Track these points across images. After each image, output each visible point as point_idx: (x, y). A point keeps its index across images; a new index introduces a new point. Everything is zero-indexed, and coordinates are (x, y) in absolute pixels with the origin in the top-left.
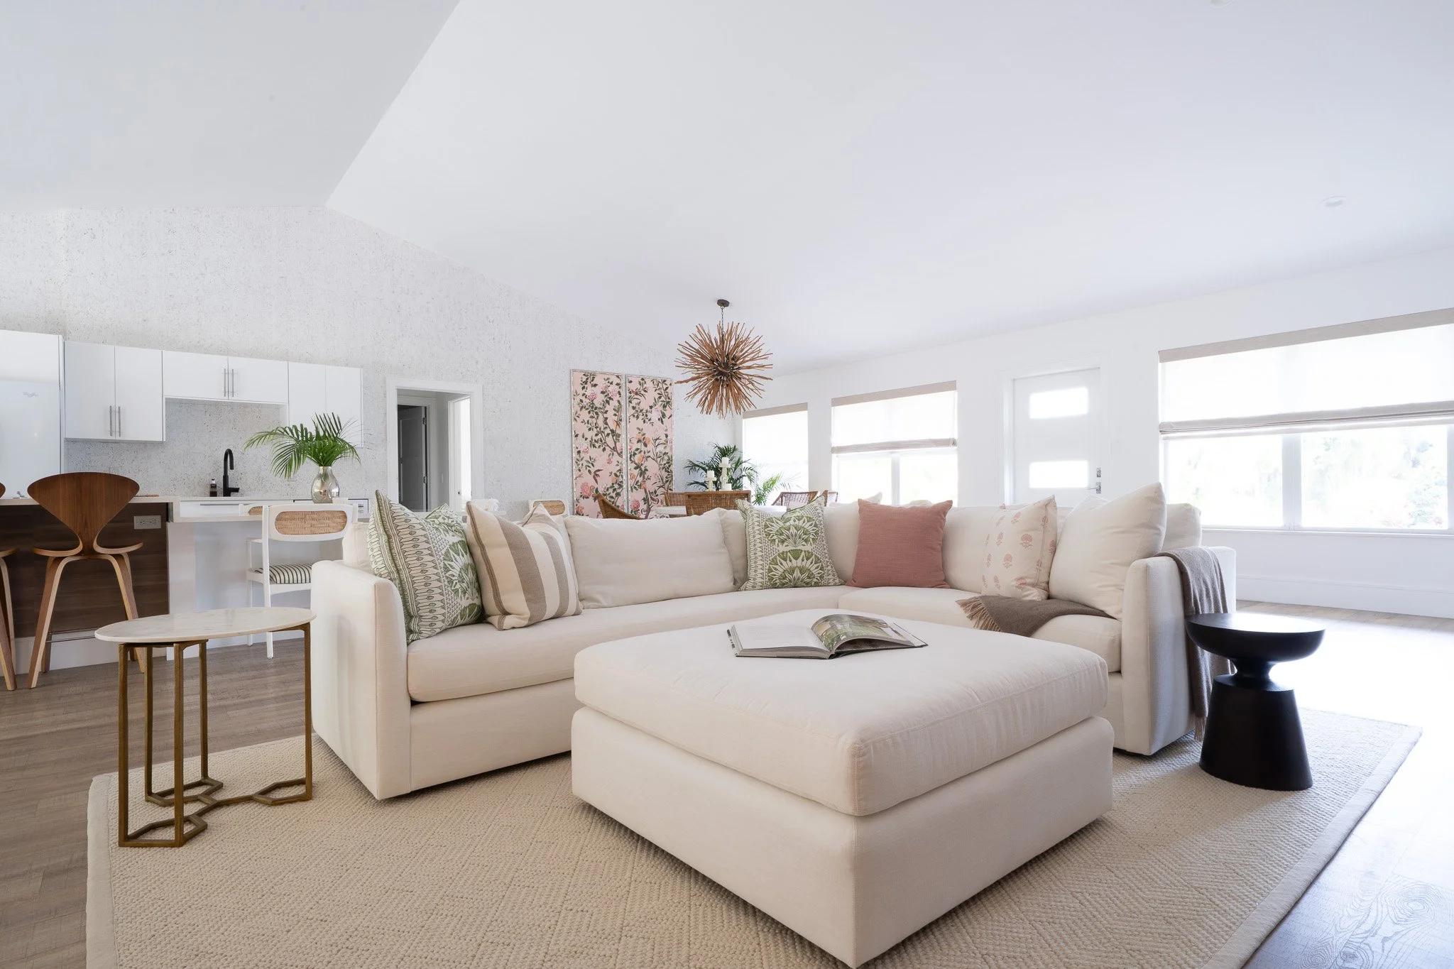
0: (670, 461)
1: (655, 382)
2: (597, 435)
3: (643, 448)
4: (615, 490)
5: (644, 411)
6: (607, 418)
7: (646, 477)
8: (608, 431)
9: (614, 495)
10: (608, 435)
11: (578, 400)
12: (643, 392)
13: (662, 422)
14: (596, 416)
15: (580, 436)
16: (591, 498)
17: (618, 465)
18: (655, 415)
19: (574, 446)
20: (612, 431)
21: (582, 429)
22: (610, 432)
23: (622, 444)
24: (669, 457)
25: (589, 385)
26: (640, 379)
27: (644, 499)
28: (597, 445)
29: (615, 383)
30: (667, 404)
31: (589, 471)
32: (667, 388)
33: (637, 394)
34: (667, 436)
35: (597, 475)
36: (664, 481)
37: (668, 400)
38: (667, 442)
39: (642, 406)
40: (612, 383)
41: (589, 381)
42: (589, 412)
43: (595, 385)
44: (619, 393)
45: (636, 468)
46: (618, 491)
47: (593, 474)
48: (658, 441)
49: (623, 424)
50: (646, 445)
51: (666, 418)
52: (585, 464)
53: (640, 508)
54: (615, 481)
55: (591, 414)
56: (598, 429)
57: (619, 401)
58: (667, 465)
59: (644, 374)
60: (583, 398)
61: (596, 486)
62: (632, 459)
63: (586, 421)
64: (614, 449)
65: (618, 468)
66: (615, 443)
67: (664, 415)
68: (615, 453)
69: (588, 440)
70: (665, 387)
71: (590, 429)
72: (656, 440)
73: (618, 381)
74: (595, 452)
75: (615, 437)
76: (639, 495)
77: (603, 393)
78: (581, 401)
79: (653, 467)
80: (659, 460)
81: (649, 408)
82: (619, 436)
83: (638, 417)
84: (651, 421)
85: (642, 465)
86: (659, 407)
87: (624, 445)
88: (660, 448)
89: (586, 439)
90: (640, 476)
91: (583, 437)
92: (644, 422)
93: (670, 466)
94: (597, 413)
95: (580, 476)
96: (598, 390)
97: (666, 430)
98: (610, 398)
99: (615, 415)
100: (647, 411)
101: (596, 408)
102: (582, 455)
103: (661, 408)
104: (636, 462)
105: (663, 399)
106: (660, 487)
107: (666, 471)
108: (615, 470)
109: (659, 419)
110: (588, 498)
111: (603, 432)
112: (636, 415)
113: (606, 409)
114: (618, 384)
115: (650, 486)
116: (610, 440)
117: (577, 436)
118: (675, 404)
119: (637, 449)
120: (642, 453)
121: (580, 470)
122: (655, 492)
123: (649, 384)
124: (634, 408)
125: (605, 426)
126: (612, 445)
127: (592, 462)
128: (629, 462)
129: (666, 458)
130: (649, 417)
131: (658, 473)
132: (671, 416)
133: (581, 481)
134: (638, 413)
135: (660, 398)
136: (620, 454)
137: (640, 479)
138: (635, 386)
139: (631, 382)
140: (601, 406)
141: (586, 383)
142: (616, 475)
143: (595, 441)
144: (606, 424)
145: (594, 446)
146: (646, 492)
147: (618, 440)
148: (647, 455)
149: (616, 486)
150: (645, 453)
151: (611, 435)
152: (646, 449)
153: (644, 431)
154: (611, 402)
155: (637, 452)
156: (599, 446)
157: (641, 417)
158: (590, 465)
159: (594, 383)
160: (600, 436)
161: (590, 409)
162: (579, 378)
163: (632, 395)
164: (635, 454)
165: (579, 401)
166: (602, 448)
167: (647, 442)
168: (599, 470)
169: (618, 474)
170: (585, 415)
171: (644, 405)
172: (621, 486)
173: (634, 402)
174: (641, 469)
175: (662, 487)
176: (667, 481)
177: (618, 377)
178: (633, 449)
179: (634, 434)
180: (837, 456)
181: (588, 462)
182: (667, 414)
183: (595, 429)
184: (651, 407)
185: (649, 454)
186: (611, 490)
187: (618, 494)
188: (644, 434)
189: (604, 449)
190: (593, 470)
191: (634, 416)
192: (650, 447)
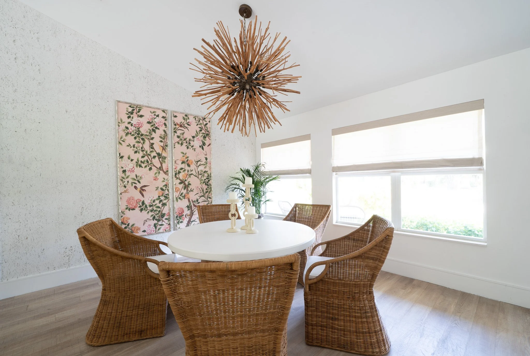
0: (209, 177)
1: (197, 119)
2: (143, 157)
3: (187, 168)
4: (161, 201)
5: (188, 140)
6: (153, 144)
7: (189, 189)
8: (154, 154)
9: (160, 205)
10: (154, 157)
11: (123, 126)
12: (186, 125)
13: (203, 149)
14: (142, 142)
15: (125, 158)
16: (138, 209)
17: (164, 181)
18: (197, 143)
19: (118, 166)
20: (159, 154)
21: (127, 151)
22: (156, 155)
23: (168, 165)
24: (208, 174)
25: (134, 115)
26: (184, 115)
27: (188, 207)
28: (143, 165)
29: (161, 116)
30: (207, 135)
31: (136, 187)
32: (206, 124)
33: (181, 126)
34: (206, 159)
35: (143, 190)
36: (205, 192)
37: (207, 133)
38: (207, 163)
39: (185, 136)
40: (158, 116)
41: (135, 111)
42: (135, 138)
43: (141, 116)
44: (165, 124)
45: (180, 183)
46: (164, 202)
47: (139, 189)
48: (199, 163)
49: (169, 149)
50: (189, 165)
51: (206, 146)
52: (131, 181)
53: (184, 214)
54: (161, 194)
55: (137, 140)
56: (145, 152)
57: (164, 131)
58: (207, 180)
59: (187, 112)
60: (129, 126)
61: (142, 199)
62: (177, 176)
63: (132, 145)
64: (161, 168)
65: (164, 183)
66: (161, 164)
67: (204, 144)
68: (161, 172)
69: (134, 162)
70: (205, 123)
71: (136, 152)
72: (198, 162)
73: (164, 115)
74: (139, 172)
75: (161, 159)
76: (184, 204)
77: (149, 123)
78: (127, 128)
79: (195, 182)
80: (200, 176)
81: (191, 138)
82: (165, 158)
83: (182, 144)
84: (193, 148)
85: (186, 180)
86: (200, 137)
87: (170, 166)
88: (201, 168)
89: (132, 160)
90: (185, 189)
91: (129, 158)
92: (188, 148)
93: (209, 181)
94: (143, 139)
95: (125, 192)
96: (144, 120)
97: (206, 155)
98: (156, 128)
99: (161, 141)
100: (190, 140)
101: (142, 135)
102: (128, 174)
103: (202, 138)
104: (181, 178)
105: (203, 131)
106: (201, 197)
107: (206, 184)
108: (161, 185)
109: (200, 147)
110: (133, 209)
111: (149, 155)
112: (180, 142)
113: (152, 136)
114: (163, 117)
115: (193, 196)
116: (156, 162)
117: (122, 157)
118: (213, 135)
119: (182, 169)
120: (186, 172)
121: (125, 187)
122: (197, 200)
123: (191, 120)
124: (178, 137)
125: (151, 150)
126: (158, 165)
127: (138, 179)
128: (174, 178)
129: (206, 175)
130: (192, 144)
131: (200, 186)
132: (210, 145)
133: (126, 196)
134: (182, 141)
135: (201, 130)
136: (166, 173)
137: (184, 192)
138: (179, 120)
139: (176, 116)
140: (148, 134)
141: (132, 113)
142: (162, 189)
143: (141, 162)
144: (153, 148)
145: (140, 166)
146: (189, 201)
147: (164, 162)
148: (190, 173)
149: (162, 198)
150: (188, 171)
151: (157, 158)
152: (189, 168)
153: (187, 155)
154: (157, 130)
155: (181, 171)
156: (146, 167)
157: (185, 144)
158: (137, 182)
159: (141, 113)
160: (146, 158)
161: (136, 135)
162: (124, 109)
163: (177, 126)
164: (179, 172)
165: (124, 128)
166: (148, 168)
167: (190, 164)
168: (145, 186)
169: (164, 188)
170: (131, 140)
171: (188, 135)
172: (166, 197)
173: (179, 133)
174: (185, 184)
175: (203, 196)
176: (207, 192)
177: (164, 111)
178: (178, 169)
179: (179, 157)
180: (336, 174)
181: (135, 179)
182: (207, 142)
183: (141, 152)
184: (193, 137)
185: (192, 173)
186: (157, 202)
187: (164, 205)
188: (187, 157)
189: (150, 169)
190: (139, 186)
191: (178, 143)
192: (193, 167)
